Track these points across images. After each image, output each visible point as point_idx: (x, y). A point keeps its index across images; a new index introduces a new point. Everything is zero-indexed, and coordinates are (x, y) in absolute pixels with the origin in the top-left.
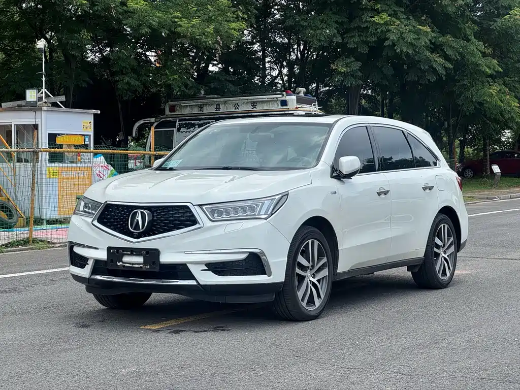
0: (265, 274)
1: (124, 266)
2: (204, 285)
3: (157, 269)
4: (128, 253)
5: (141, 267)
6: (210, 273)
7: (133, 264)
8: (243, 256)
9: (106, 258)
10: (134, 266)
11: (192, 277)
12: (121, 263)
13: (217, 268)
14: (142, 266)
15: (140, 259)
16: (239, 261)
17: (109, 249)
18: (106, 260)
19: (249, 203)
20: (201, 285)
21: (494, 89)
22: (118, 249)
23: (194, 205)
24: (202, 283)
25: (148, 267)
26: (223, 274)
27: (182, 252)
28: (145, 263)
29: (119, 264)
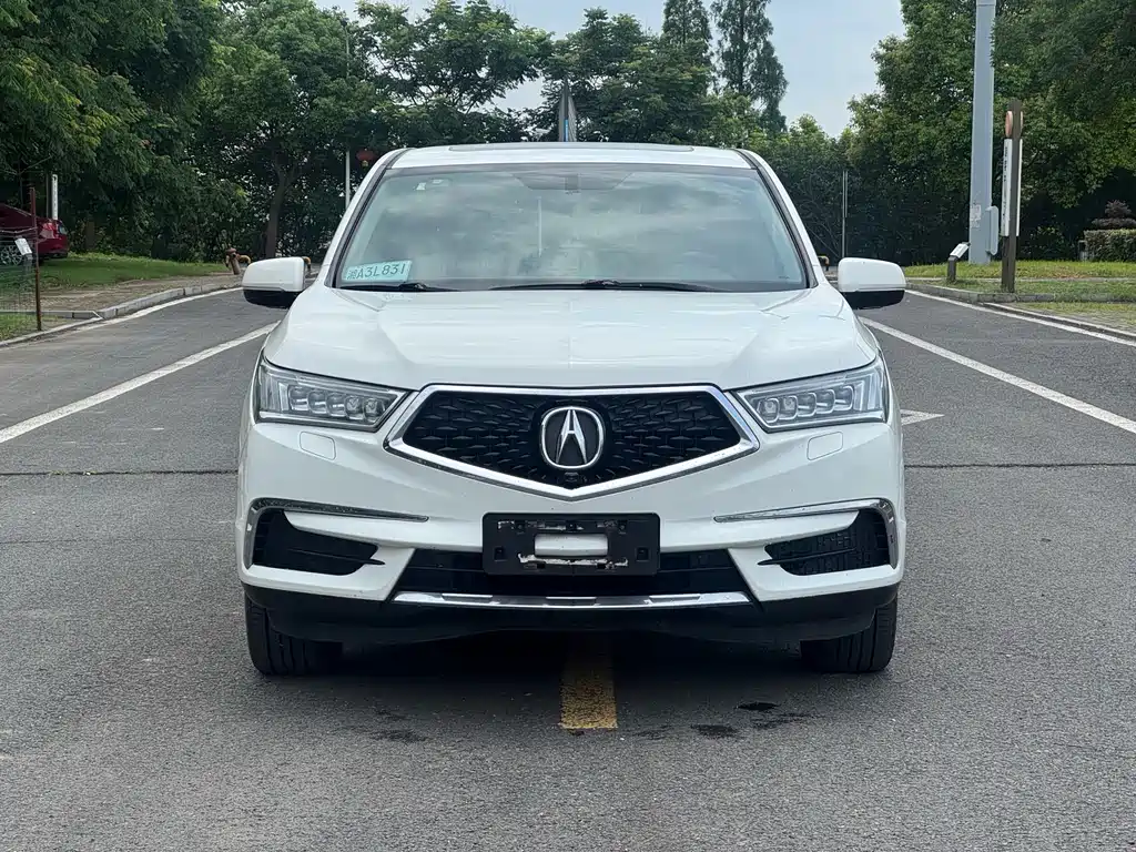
0: (888, 563)
1: (542, 566)
2: (766, 602)
3: (651, 568)
4: (558, 528)
5: (601, 566)
6: (778, 568)
7: (573, 558)
8: (848, 520)
9: (481, 545)
10: (577, 563)
11: (739, 583)
12: (532, 558)
13: (793, 555)
14: (603, 561)
15: (598, 545)
16: (836, 533)
17: (490, 521)
18: (481, 551)
19: (840, 381)
20: (760, 603)
21: (28, 65)
22: (521, 520)
23: (722, 392)
24: (762, 597)
25: (625, 564)
26: (802, 570)
27: (707, 519)
28: (613, 554)
29: (523, 560)
